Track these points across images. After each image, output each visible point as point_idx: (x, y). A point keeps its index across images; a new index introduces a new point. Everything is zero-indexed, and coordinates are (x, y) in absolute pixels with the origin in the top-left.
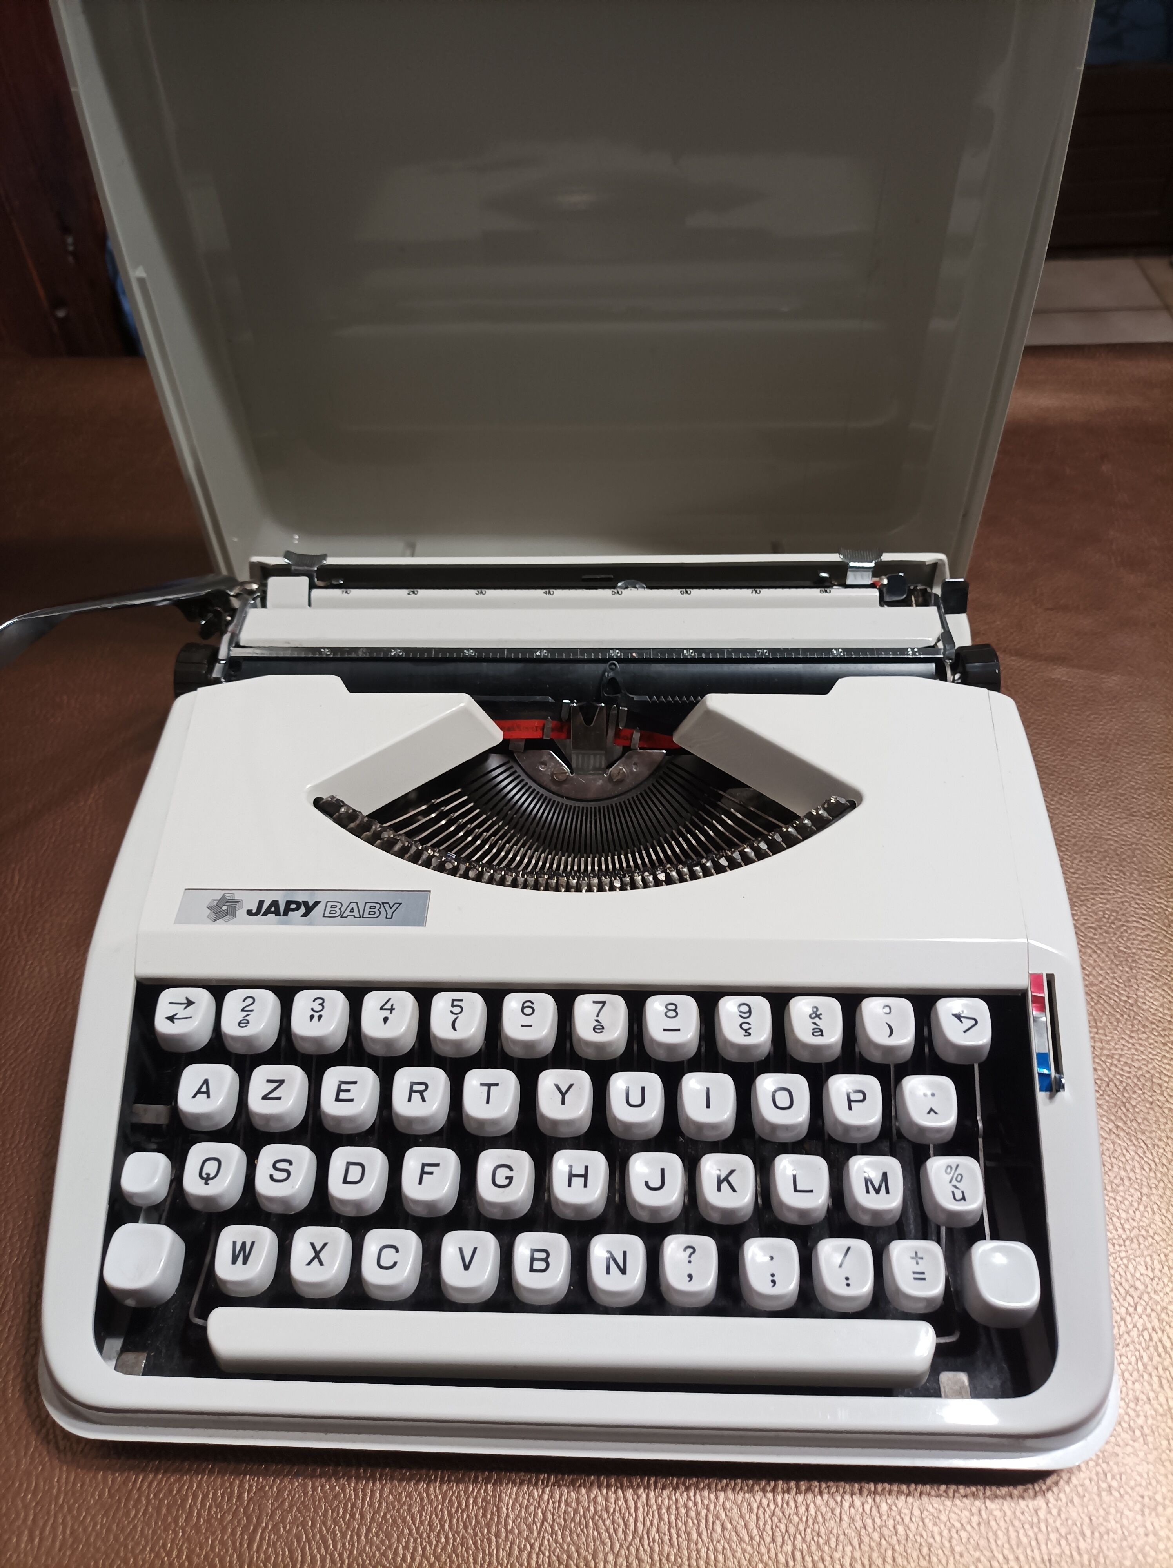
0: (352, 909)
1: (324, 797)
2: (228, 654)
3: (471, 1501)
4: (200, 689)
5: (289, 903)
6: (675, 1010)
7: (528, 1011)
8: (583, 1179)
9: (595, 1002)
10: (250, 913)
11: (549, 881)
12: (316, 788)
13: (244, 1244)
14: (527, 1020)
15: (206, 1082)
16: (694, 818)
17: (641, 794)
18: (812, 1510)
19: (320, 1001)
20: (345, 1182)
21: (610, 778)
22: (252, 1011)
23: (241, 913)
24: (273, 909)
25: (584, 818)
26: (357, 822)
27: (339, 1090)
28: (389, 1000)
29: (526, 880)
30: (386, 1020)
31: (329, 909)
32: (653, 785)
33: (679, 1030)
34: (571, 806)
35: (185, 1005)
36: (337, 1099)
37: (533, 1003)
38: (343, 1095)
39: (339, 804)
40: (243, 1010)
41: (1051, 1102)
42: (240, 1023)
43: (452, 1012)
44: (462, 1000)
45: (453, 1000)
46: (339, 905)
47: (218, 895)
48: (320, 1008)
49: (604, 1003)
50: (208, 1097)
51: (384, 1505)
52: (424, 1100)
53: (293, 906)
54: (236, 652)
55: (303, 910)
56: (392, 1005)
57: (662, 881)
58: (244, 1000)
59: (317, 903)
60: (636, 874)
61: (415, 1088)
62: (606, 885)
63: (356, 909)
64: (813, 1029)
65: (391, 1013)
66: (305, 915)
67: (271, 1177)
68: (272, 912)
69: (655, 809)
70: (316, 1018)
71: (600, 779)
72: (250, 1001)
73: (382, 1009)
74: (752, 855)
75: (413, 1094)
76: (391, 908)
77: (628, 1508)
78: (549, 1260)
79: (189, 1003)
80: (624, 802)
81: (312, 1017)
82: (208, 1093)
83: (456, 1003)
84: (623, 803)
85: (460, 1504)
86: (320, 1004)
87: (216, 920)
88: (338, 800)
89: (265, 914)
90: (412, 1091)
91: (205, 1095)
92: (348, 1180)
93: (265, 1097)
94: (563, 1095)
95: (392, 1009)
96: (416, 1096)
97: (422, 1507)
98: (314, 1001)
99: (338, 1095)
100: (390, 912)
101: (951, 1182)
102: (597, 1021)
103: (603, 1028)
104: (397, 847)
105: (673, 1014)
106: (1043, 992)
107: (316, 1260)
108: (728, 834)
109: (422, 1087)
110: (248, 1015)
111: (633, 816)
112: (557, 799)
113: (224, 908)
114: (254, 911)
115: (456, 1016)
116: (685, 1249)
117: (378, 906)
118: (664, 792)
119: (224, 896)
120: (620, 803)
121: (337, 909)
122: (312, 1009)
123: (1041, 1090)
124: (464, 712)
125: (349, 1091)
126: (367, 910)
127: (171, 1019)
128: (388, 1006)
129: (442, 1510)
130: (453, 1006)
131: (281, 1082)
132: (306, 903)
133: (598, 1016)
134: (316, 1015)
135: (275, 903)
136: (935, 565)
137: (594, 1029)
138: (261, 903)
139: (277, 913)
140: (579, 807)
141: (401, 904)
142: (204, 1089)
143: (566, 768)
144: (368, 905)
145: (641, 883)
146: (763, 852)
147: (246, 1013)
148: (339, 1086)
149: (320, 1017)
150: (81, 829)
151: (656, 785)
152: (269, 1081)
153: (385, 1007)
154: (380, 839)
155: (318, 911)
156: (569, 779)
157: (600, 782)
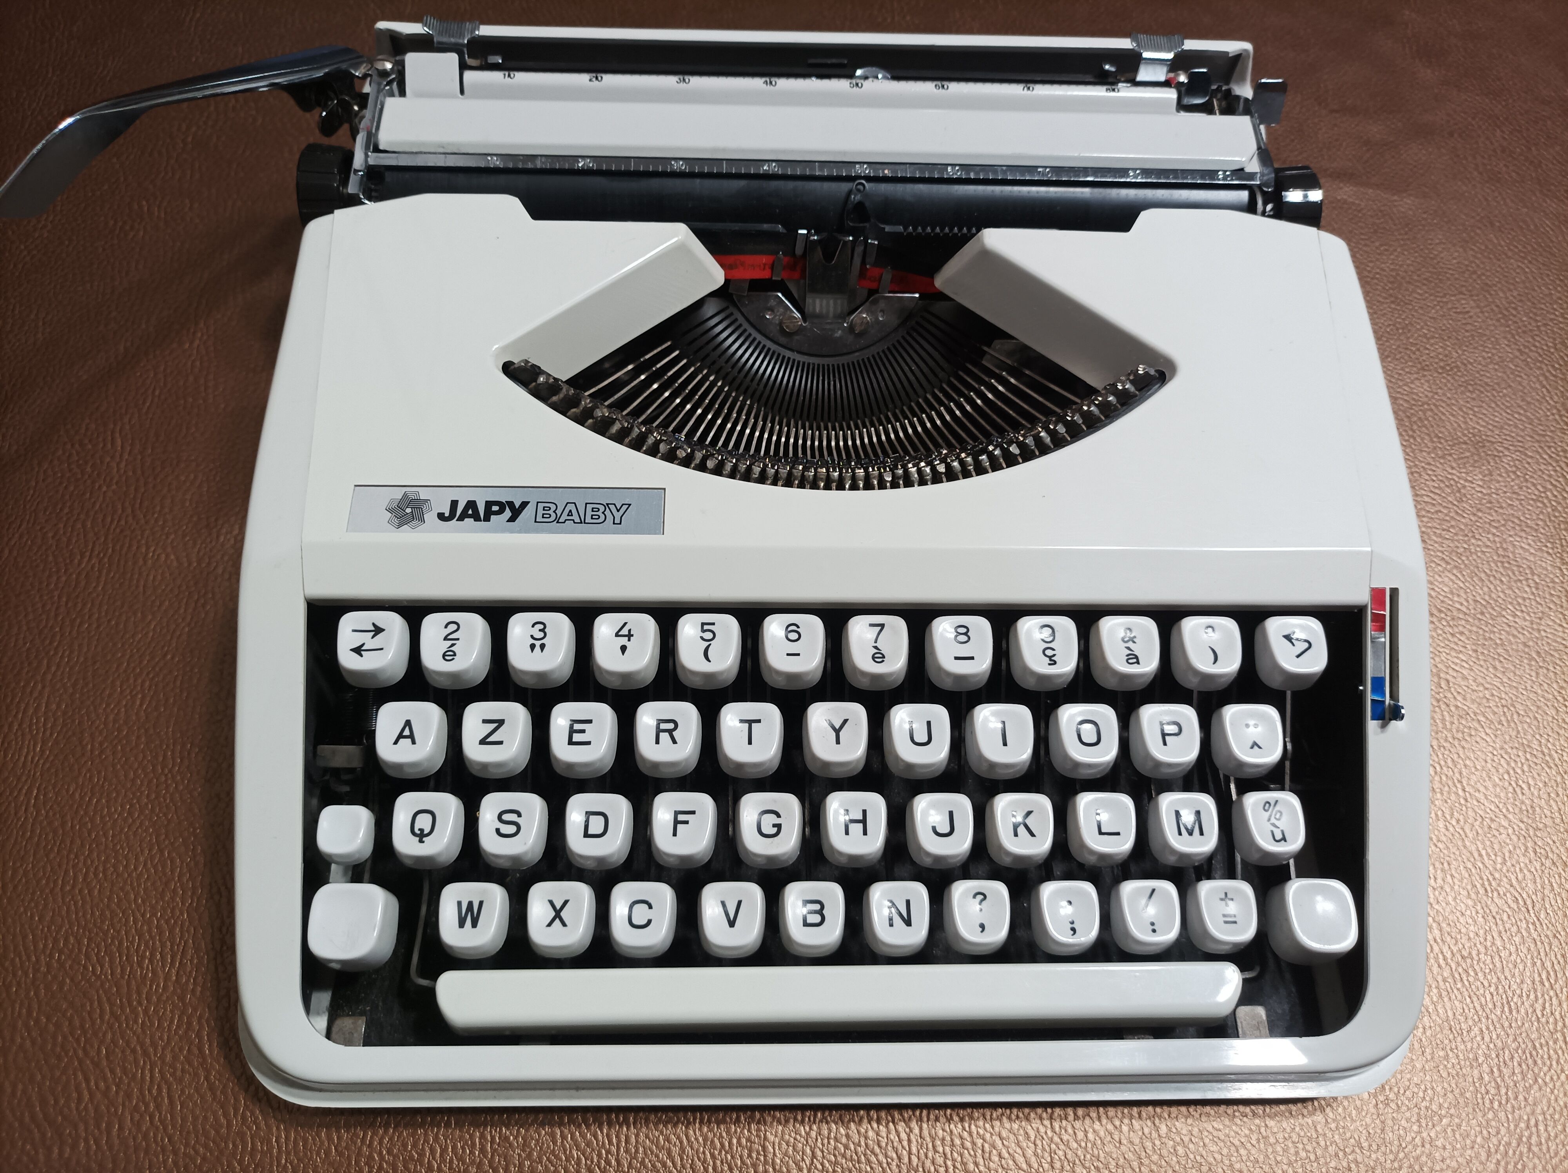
0: (570, 511)
1: (516, 362)
2: (366, 161)
3: (735, 1141)
4: (336, 212)
5: (489, 504)
6: (966, 634)
7: (793, 636)
8: (861, 825)
9: (871, 625)
10: (441, 516)
11: (806, 473)
12: (505, 349)
13: (470, 904)
14: (793, 648)
15: (408, 723)
16: (952, 379)
17: (888, 349)
18: (1091, 1136)
19: (541, 627)
20: (586, 835)
21: (851, 328)
22: (458, 639)
23: (431, 517)
24: (470, 512)
25: (821, 378)
26: (561, 395)
27: (572, 731)
28: (625, 624)
29: (777, 472)
30: (623, 649)
31: (540, 512)
32: (903, 337)
33: (972, 658)
34: (804, 363)
35: (373, 633)
36: (571, 742)
37: (798, 627)
38: (577, 737)
39: (536, 371)
40: (446, 639)
41: (1382, 732)
42: (444, 655)
43: (702, 638)
44: (713, 624)
45: (703, 624)
46: (553, 507)
47: (398, 494)
48: (541, 635)
49: (882, 626)
50: (414, 742)
51: (641, 1150)
52: (674, 742)
53: (495, 508)
54: (374, 159)
55: (508, 513)
56: (630, 631)
57: (942, 473)
58: (446, 627)
59: (524, 504)
60: (910, 465)
61: (663, 726)
62: (874, 478)
63: (574, 512)
64: (1127, 655)
65: (629, 640)
66: (512, 519)
67: (498, 831)
68: (470, 516)
69: (906, 368)
70: (538, 648)
71: (839, 329)
72: (453, 627)
73: (617, 635)
74: (1048, 440)
75: (661, 734)
76: (618, 511)
77: (900, 1141)
78: (824, 912)
79: (378, 630)
80: (868, 358)
81: (533, 647)
82: (411, 736)
83: (706, 627)
84: (866, 360)
85: (722, 1145)
86: (540, 630)
87: (399, 526)
88: (534, 366)
89: (461, 519)
90: (659, 731)
91: (409, 740)
92: (590, 832)
93: (483, 742)
94: (837, 732)
95: (629, 636)
96: (664, 737)
97: (682, 1149)
98: (533, 626)
99: (570, 737)
100: (618, 515)
101: (1269, 820)
102: (876, 648)
103: (884, 657)
104: (616, 427)
105: (963, 638)
106: (1384, 610)
107: (557, 920)
108: (999, 404)
109: (671, 726)
110: (453, 645)
111: (880, 378)
112: (788, 354)
113: (408, 510)
114: (447, 515)
115: (708, 643)
116: (974, 897)
117: (602, 508)
118: (917, 347)
119: (405, 495)
120: (863, 360)
121: (551, 512)
122: (532, 636)
123: (1373, 719)
124: (681, 249)
125: (583, 731)
126: (589, 513)
127: (358, 650)
128: (625, 631)
129: (704, 1153)
130: (703, 631)
131: (501, 723)
132: (511, 504)
133: (876, 642)
134: (538, 643)
135: (471, 504)
136: (1237, 59)
137: (873, 658)
138: (454, 504)
139: (477, 518)
140: (814, 364)
141: (630, 505)
142: (407, 732)
143: (797, 315)
144: (589, 507)
145: (916, 476)
146: (1060, 436)
147: (450, 643)
148: (571, 727)
149: (543, 647)
150: (191, 378)
151: (908, 338)
152: (485, 721)
153: (620, 633)
154: (592, 417)
155: (528, 512)
156: (801, 329)
157: (839, 333)
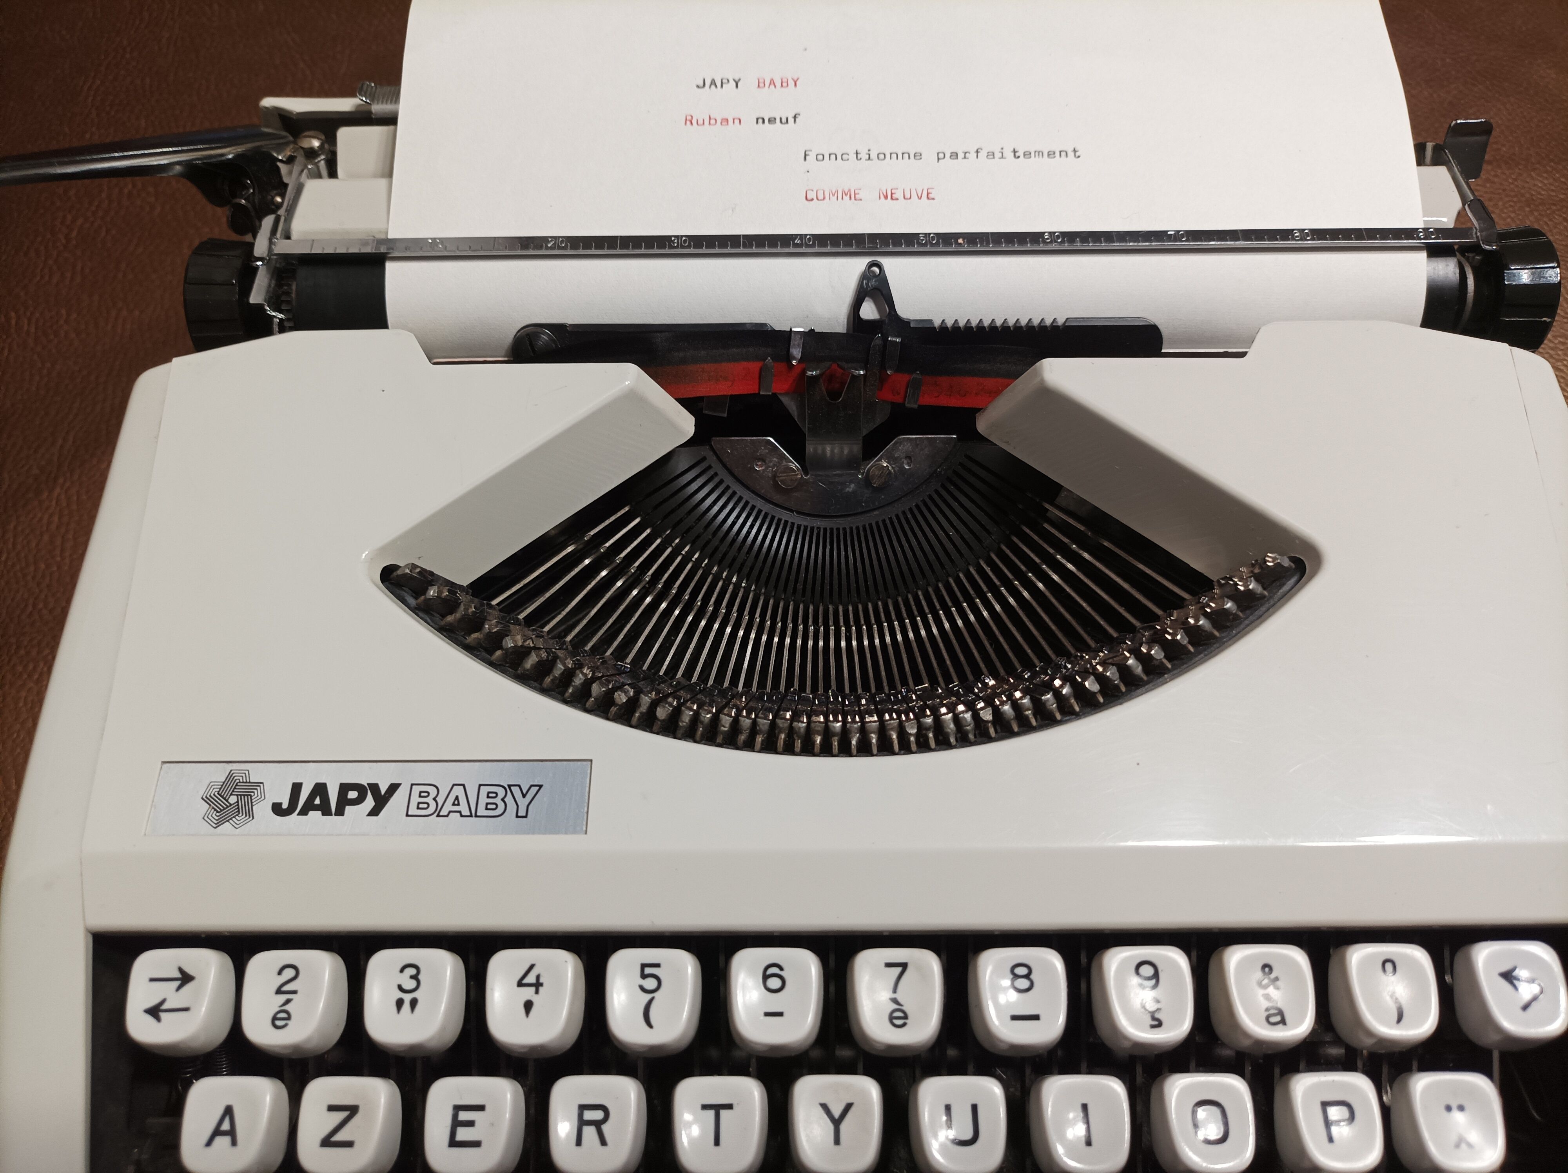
0: (457, 798)
1: (401, 564)
4: (175, 360)
5: (344, 788)
6: (1027, 976)
7: (774, 983)
9: (889, 965)
10: (277, 809)
11: (795, 724)
12: (383, 550)
14: (775, 1003)
15: (229, 1111)
17: (917, 506)
19: (413, 971)
21: (867, 481)
22: (295, 992)
23: (262, 809)
24: (317, 801)
25: (828, 547)
26: (458, 615)
27: (456, 1123)
28: (532, 967)
29: (754, 723)
30: (528, 1006)
31: (415, 799)
32: (937, 492)
33: (1036, 1017)
34: (806, 528)
35: (178, 983)
36: (454, 1143)
37: (781, 969)
38: (463, 1134)
39: (426, 578)
40: (279, 991)
42: (275, 1018)
43: (642, 988)
44: (658, 965)
45: (644, 966)
46: (433, 791)
47: (219, 775)
48: (412, 984)
49: (904, 966)
50: (234, 1143)
52: (603, 1142)
53: (353, 795)
55: (369, 802)
56: (538, 977)
57: (987, 722)
58: (280, 973)
59: (393, 788)
60: (943, 710)
61: (589, 1115)
62: (892, 729)
63: (463, 799)
64: (1267, 1010)
65: (537, 992)
66: (375, 812)
68: (316, 808)
69: (941, 533)
70: (406, 1006)
71: (851, 482)
72: (289, 973)
73: (520, 984)
74: (1139, 670)
75: (585, 1129)
76: (524, 796)
79: (185, 978)
80: (890, 519)
81: (400, 1003)
82: (232, 1133)
83: (648, 971)
84: (888, 521)
86: (412, 977)
87: (218, 825)
88: (423, 572)
89: (304, 812)
90: (581, 1124)
91: (228, 1139)
94: (837, 1122)
95: (538, 985)
96: (589, 1132)
98: (402, 971)
99: (453, 1134)
100: (523, 803)
102: (895, 1001)
103: (906, 1017)
104: (531, 661)
105: (1023, 983)
108: (1068, 590)
109: (598, 1115)
110: (288, 1001)
111: (906, 546)
112: (785, 516)
113: (233, 799)
114: (285, 806)
115: (649, 996)
117: (501, 792)
118: (955, 505)
119: (230, 776)
120: (884, 521)
121: (429, 800)
122: (400, 988)
124: (632, 397)
125: (473, 1124)
126: (483, 800)
127: (155, 1012)
128: (531, 979)
130: (644, 976)
131: (353, 1110)
132: (374, 788)
133: (895, 991)
134: (407, 998)
135: (320, 789)
137: (891, 1018)
138: (296, 788)
139: (325, 810)
140: (819, 528)
141: (540, 786)
142: (226, 1126)
143: (794, 465)
144: (484, 790)
145: (952, 726)
146: (1157, 663)
147: (283, 998)
148: (455, 1116)
149: (414, 1003)
151: (944, 493)
152: (332, 1109)
153: (525, 981)
154: (501, 648)
155: (398, 801)
156: (802, 483)
157: (852, 487)
